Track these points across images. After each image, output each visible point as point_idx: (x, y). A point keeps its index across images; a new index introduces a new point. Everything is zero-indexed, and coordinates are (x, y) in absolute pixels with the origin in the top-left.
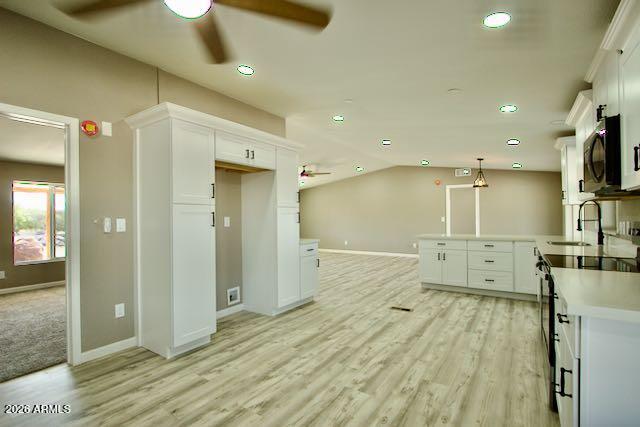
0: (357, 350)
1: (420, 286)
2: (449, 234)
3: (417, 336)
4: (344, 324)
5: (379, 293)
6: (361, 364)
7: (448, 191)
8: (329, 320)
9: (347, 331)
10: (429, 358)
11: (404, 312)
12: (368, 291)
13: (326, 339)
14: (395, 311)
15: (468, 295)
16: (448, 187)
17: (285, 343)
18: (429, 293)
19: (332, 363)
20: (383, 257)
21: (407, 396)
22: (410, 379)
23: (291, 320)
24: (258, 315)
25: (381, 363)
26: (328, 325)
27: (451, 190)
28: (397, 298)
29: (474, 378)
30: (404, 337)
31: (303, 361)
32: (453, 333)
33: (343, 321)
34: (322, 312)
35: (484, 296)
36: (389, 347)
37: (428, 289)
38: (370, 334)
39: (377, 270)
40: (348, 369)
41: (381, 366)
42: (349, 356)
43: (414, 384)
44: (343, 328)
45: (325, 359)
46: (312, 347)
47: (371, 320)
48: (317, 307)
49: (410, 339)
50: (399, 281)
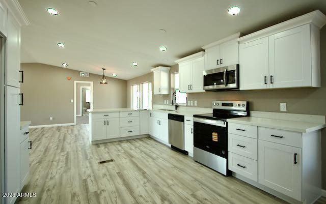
1: (91, 143)
3: (143, 173)
4: (91, 190)
5: (72, 157)
7: (75, 84)
12: (63, 158)
14: (105, 164)
16: (75, 82)
18: (102, 147)
26: (81, 199)
27: (77, 84)
28: (90, 155)
30: (140, 177)
32: (152, 163)
33: (87, 189)
34: (54, 192)
36: (147, 188)
37: (98, 144)
44: (97, 194)
47: (103, 177)
48: (38, 189)
49: (145, 177)
50: (70, 144)
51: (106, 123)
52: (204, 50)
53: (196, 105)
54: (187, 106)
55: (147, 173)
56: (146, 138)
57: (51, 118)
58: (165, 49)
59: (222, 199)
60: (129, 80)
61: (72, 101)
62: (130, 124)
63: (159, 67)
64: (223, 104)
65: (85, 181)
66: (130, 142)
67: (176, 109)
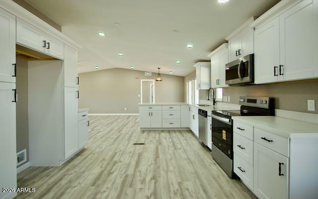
0: (134, 175)
1: (139, 130)
2: (142, 103)
3: (157, 157)
4: (114, 160)
5: (121, 137)
6: (142, 183)
7: (141, 83)
8: (104, 160)
9: (120, 164)
10: (171, 168)
11: (141, 145)
12: (115, 137)
13: (110, 173)
14: (137, 145)
15: (162, 131)
16: (141, 80)
17: (83, 185)
18: (145, 134)
19: (125, 189)
20: (109, 116)
21: (178, 195)
22: (173, 185)
23: (77, 166)
24: (47, 168)
25: (152, 179)
26: (105, 163)
27: (143, 82)
28: (133, 138)
29: (196, 173)
30: (152, 160)
31: (105, 194)
32: (171, 152)
33: (113, 158)
34: (96, 155)
35: (169, 131)
36: (149, 168)
37: (144, 131)
38: (134, 163)
39: (111, 123)
40: (137, 190)
41: (153, 181)
42: (132, 181)
43: (177, 187)
44: (115, 163)
45: (119, 188)
46: (104, 182)
47: (128, 154)
48: (90, 152)
49: (155, 160)
50: (127, 128)
51: (151, 114)
52: (227, 42)
53: (229, 101)
54: (222, 102)
55: (160, 158)
56: (187, 131)
57: (126, 109)
58: (191, 46)
59: (204, 195)
60: (186, 76)
61: (139, 96)
62: (171, 117)
63: (198, 63)
64: (248, 100)
65: (116, 153)
66: (169, 133)
67: (214, 105)
